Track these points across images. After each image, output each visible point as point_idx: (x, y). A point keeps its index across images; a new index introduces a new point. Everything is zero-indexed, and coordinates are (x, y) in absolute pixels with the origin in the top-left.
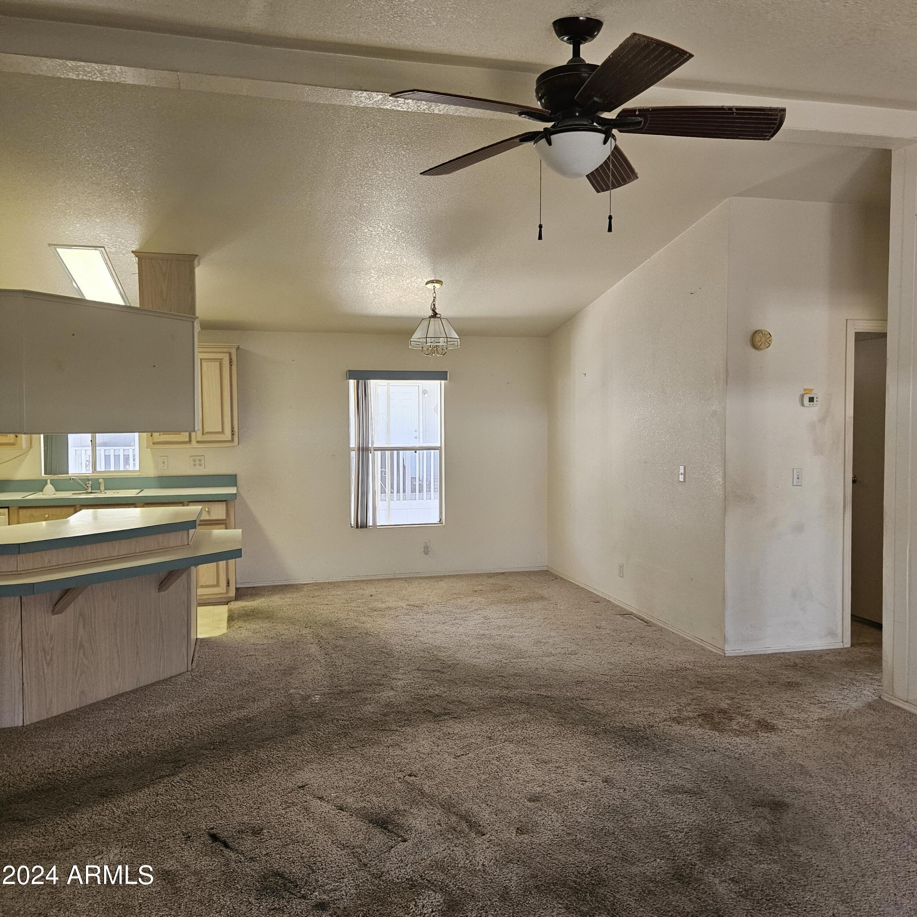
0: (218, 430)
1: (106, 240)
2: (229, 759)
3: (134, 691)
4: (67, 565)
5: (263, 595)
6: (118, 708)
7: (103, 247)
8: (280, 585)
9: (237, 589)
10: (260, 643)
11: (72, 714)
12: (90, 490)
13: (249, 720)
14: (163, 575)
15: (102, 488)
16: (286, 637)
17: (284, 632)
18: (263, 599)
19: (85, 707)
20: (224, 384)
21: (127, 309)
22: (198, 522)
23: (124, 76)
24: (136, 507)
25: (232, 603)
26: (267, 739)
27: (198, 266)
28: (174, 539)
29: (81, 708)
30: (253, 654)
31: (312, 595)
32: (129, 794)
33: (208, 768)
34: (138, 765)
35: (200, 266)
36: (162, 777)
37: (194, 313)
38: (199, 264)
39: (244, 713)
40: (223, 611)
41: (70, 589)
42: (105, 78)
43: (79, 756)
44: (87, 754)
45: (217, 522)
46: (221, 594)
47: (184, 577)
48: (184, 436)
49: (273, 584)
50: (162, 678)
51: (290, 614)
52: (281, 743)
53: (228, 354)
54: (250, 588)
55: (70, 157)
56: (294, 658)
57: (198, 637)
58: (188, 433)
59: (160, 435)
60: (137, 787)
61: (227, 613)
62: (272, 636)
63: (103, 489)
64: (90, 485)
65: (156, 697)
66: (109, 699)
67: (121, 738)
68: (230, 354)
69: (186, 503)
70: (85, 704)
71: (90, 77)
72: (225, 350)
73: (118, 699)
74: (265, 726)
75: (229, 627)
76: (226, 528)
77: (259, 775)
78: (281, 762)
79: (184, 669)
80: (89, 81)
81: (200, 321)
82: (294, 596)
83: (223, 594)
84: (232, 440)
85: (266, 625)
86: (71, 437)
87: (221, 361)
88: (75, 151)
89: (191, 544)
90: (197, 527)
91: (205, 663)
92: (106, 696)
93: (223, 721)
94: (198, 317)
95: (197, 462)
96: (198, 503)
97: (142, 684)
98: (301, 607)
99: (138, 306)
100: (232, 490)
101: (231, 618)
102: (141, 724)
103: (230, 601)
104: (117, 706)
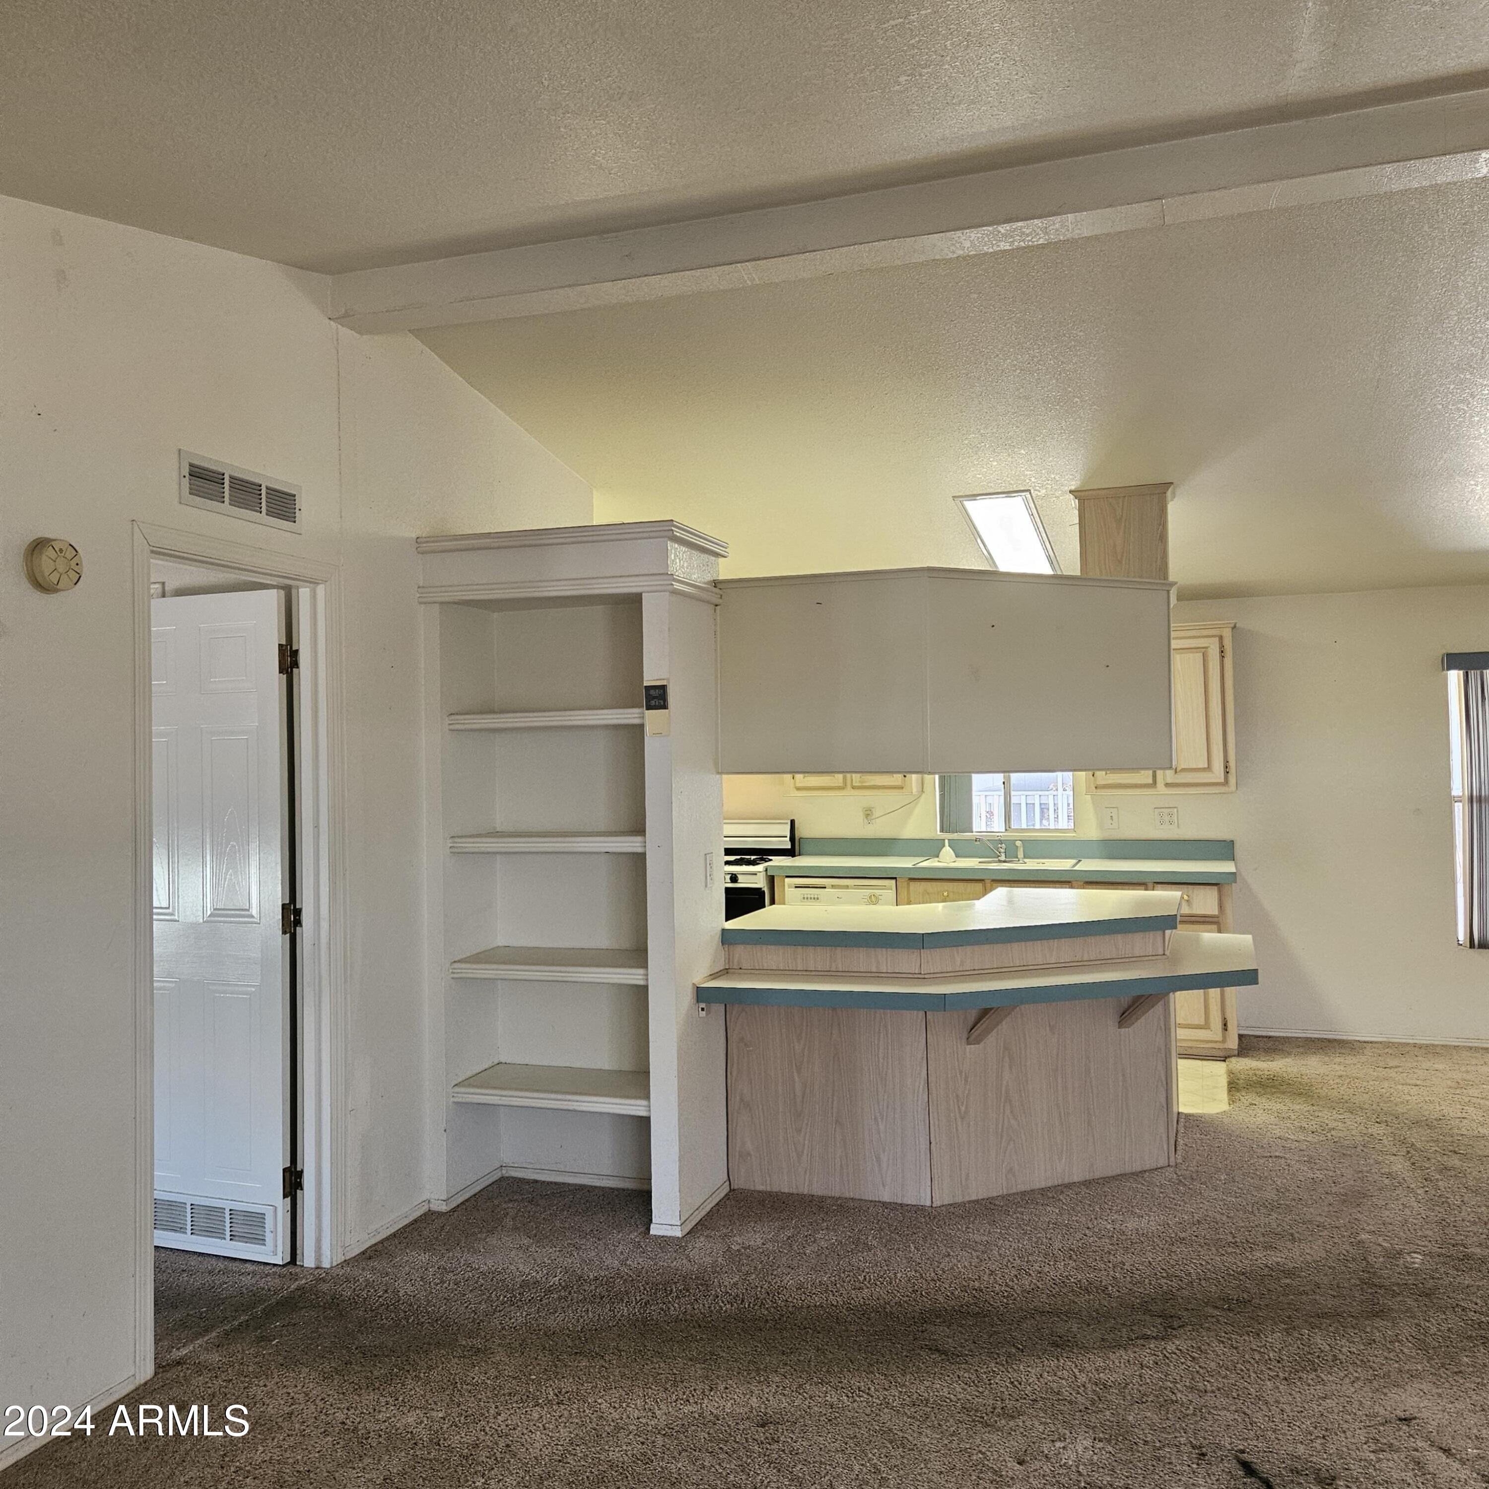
0: (1201, 766)
1: (1033, 479)
2: (1258, 1335)
3: (1087, 1183)
4: (986, 971)
5: (1289, 1054)
6: (1064, 1207)
7: (1029, 491)
8: (1318, 1039)
9: (1241, 1037)
10: (1292, 1137)
11: (997, 1203)
12: (1003, 858)
13: (1290, 1273)
14: (1125, 1001)
15: (1021, 854)
16: (1341, 1134)
17: (1335, 1124)
18: (1289, 1061)
19: (1014, 1194)
20: (1210, 690)
21: (1059, 580)
22: (1179, 918)
23: (1079, 226)
24: (1072, 887)
25: (1233, 1060)
26: (1325, 1315)
27: (1172, 500)
28: (1140, 943)
29: (1009, 1195)
30: (1281, 1155)
31: (1382, 1064)
32: (1096, 1352)
33: (1223, 1342)
34: (1105, 1308)
35: (1176, 499)
36: (1146, 1337)
37: (1166, 577)
38: (1174, 495)
39: (1275, 1258)
40: (1219, 1069)
41: (991, 1009)
42: (1050, 238)
43: (1014, 1272)
44: (1025, 1270)
45: (1207, 919)
46: (1211, 1042)
47: (1159, 1007)
48: (1145, 777)
49: (1304, 1035)
50: (1128, 1169)
51: (1342, 1092)
52: (1355, 1328)
53: (1217, 639)
54: (1263, 1037)
55: (990, 365)
56: (1360, 1175)
57: (1180, 1111)
58: (1151, 772)
59: (1106, 774)
60: (1108, 1345)
61: (1225, 1076)
62: (1313, 1128)
63: (1022, 856)
64: (1002, 850)
65: (1123, 1200)
66: (1049, 1189)
67: (1074, 1257)
68: (1221, 638)
69: (1150, 885)
70: (1014, 1191)
71: (1029, 241)
72: (1211, 632)
73: (1062, 1192)
74: (1318, 1291)
75: (1232, 1101)
76: (1220, 931)
77: (1318, 1377)
78: (1358, 1362)
79: (1162, 1162)
80: (1029, 246)
81: (1179, 588)
82: (1347, 1062)
83: (1216, 1042)
84: (1226, 782)
85: (1300, 1107)
86: (976, 778)
87: (1205, 652)
88: (997, 356)
89: (1167, 953)
90: (1179, 926)
91: (1198, 1157)
92: (1043, 1185)
93: (1240, 1264)
94: (1175, 583)
95: (1167, 818)
96: (1173, 886)
97: (1097, 1175)
98: (1365, 1084)
99: (1078, 573)
100: (1228, 867)
101: (1233, 1086)
102: (1103, 1240)
103: (1229, 1057)
104: (1063, 1203)
